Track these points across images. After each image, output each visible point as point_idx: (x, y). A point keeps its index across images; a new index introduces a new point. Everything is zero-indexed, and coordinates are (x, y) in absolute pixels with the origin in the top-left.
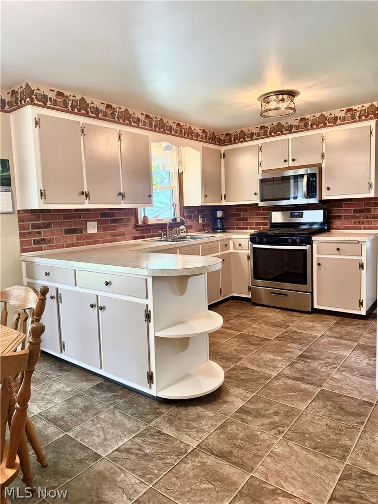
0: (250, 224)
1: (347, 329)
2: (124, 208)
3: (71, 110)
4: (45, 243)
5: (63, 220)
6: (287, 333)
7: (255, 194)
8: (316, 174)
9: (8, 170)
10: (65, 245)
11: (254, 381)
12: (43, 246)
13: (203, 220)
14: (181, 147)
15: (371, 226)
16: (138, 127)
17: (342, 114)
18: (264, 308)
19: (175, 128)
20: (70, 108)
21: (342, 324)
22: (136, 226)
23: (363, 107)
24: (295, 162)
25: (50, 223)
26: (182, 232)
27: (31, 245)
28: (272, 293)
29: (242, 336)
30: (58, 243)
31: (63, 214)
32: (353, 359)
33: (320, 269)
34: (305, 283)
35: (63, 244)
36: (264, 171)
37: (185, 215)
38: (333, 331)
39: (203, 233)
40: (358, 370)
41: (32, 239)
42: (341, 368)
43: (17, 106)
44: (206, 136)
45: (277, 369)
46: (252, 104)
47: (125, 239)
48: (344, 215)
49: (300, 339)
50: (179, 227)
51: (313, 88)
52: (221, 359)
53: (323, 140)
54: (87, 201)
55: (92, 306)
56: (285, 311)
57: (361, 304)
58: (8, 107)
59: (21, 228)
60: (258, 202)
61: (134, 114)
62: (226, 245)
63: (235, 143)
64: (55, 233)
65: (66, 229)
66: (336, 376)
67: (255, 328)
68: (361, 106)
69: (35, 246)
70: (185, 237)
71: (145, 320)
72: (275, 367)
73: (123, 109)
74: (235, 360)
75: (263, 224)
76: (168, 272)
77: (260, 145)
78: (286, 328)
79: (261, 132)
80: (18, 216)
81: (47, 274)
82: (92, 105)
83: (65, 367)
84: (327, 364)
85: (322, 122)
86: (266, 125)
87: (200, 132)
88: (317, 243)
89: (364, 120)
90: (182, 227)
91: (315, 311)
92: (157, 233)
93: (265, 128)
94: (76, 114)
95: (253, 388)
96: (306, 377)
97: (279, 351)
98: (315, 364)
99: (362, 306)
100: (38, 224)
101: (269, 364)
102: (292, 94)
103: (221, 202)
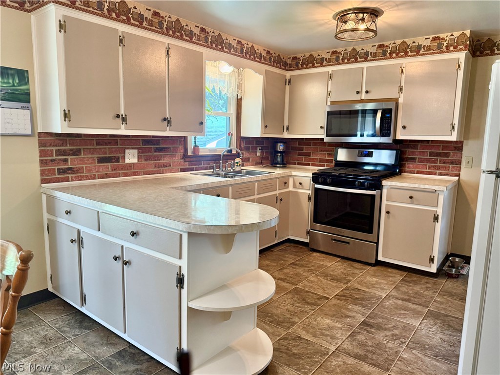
0: (313, 160)
1: (415, 288)
2: (171, 136)
3: (107, 14)
4: (72, 173)
5: (95, 147)
6: (348, 290)
7: (322, 127)
8: (391, 109)
9: (27, 83)
10: (97, 176)
11: (308, 358)
12: (70, 176)
13: (262, 153)
14: (241, 69)
15: (447, 172)
16: (191, 41)
17: (427, 43)
18: (323, 255)
19: (235, 46)
20: (106, 12)
21: (409, 282)
22: (185, 157)
23: (452, 35)
24: (368, 94)
25: (80, 150)
26: (237, 166)
27: (55, 175)
28: (332, 239)
29: (296, 291)
30: (89, 173)
31: (96, 140)
32: (424, 332)
33: (389, 218)
34: (370, 231)
35: (95, 175)
36: (332, 103)
37: (242, 146)
38: (399, 290)
39: (261, 167)
40: (431, 348)
41: (56, 168)
42: (410, 343)
43: (38, 4)
44: (270, 59)
45: (336, 341)
46: (326, 23)
47: (171, 171)
48: (419, 158)
49: (362, 299)
50: (234, 159)
51: (400, 7)
52: (271, 322)
53: (402, 72)
54: (123, 126)
55: (116, 258)
56: (346, 261)
57: (432, 260)
58: (29, 5)
59: (42, 153)
60: (323, 136)
61: (187, 26)
62: (286, 183)
63: (302, 68)
64: (86, 161)
65: (100, 158)
66: (405, 356)
67: (312, 282)
68: (450, 34)
69: (59, 176)
70: (240, 172)
71: (177, 286)
72: (333, 338)
73: (174, 19)
74: (288, 325)
75: (327, 161)
76: (208, 229)
77: (330, 73)
78: (347, 283)
79: (333, 57)
80: (39, 140)
81: (68, 213)
82: (135, 10)
83: (86, 323)
84: (395, 337)
85: (403, 50)
86: (339, 50)
87: (264, 54)
88: (387, 189)
89: (452, 51)
90: (238, 160)
91: (379, 263)
92: (209, 166)
93: (337, 53)
94: (114, 19)
95: (306, 368)
96: (369, 355)
97: (339, 315)
98: (380, 336)
99: (433, 263)
100: (65, 150)
101: (327, 333)
102: (375, 13)
103: (282, 134)
